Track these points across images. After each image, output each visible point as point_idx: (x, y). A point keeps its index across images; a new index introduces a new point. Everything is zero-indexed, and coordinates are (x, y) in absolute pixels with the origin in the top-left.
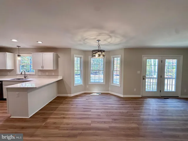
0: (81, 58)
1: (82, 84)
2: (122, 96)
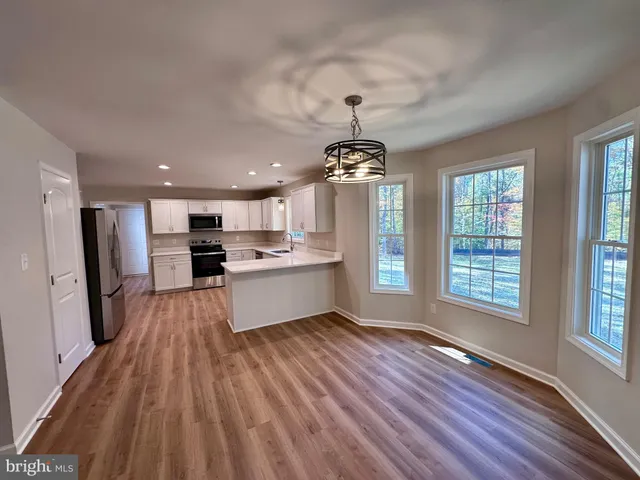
0: (404, 183)
1: (407, 289)
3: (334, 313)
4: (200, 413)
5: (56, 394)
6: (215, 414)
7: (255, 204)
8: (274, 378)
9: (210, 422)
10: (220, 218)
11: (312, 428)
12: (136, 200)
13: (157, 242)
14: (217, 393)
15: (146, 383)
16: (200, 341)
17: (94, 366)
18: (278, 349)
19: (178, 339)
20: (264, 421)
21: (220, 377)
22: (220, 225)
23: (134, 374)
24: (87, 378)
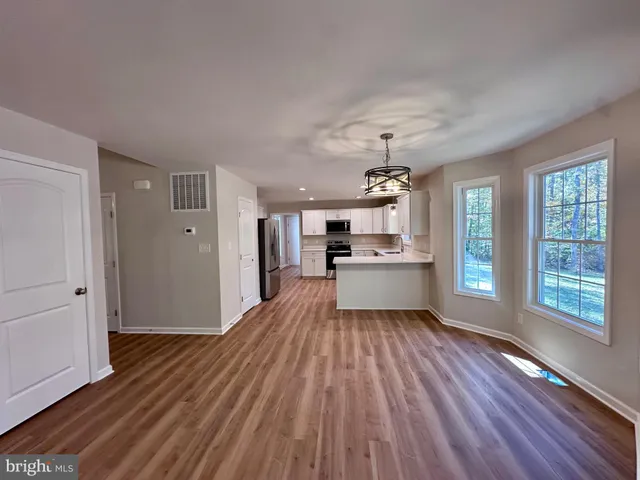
0: (492, 186)
1: (493, 295)
3: (427, 311)
4: (294, 342)
5: (239, 317)
6: (301, 344)
7: (378, 211)
8: (345, 338)
9: (297, 348)
10: (349, 223)
11: (349, 366)
12: (294, 211)
13: (306, 242)
14: (308, 335)
15: (276, 322)
16: (314, 309)
17: (258, 309)
18: (360, 324)
19: (303, 305)
20: (325, 354)
21: (313, 329)
22: (349, 229)
23: (273, 317)
24: (254, 313)
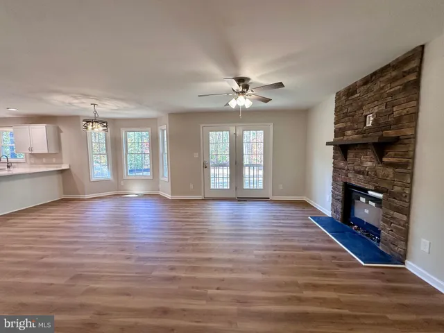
1: (110, 177)
2: (169, 196)
